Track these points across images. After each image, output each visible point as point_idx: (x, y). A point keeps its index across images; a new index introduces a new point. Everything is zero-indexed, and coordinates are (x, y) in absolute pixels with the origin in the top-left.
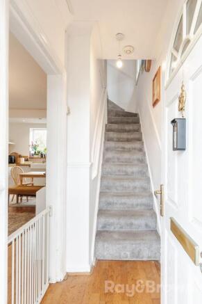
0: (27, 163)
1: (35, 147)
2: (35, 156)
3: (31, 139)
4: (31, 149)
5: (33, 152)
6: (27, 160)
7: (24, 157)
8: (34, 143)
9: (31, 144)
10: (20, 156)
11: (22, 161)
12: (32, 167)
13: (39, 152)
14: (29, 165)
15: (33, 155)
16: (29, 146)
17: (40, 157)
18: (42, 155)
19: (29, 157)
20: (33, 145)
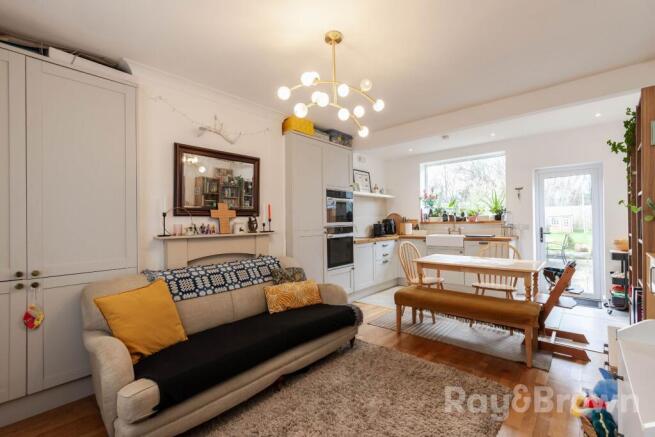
0: (417, 233)
1: (430, 201)
2: (432, 219)
3: (422, 186)
4: (422, 206)
5: (426, 211)
6: (416, 228)
7: (411, 221)
8: (429, 193)
9: (422, 194)
10: (405, 221)
11: (409, 230)
12: (428, 243)
13: (439, 211)
14: (424, 239)
15: (427, 217)
16: (420, 199)
17: (442, 220)
18: (445, 216)
19: (420, 221)
20: (426, 197)
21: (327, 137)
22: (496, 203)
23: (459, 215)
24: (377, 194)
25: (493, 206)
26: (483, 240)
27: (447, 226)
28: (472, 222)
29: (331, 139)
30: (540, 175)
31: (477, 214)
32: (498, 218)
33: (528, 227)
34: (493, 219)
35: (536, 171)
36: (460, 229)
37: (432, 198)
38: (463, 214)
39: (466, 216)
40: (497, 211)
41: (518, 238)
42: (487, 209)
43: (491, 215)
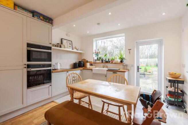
2: (98, 62)
3: (94, 48)
4: (94, 56)
5: (96, 58)
6: (91, 65)
7: (89, 62)
8: (97, 51)
9: (94, 51)
10: (87, 62)
11: (88, 65)
13: (100, 58)
15: (96, 60)
16: (93, 53)
17: (101, 62)
18: (102, 60)
19: (93, 62)
20: (95, 52)
21: (31, 15)
22: (121, 56)
23: (107, 60)
24: (75, 50)
25: (120, 56)
26: (115, 72)
27: (102, 65)
28: (112, 63)
29: (33, 16)
30: (138, 44)
31: (114, 60)
32: (122, 62)
33: (133, 66)
34: (120, 62)
35: (136, 42)
36: (107, 66)
37: (98, 53)
38: (109, 60)
39: (110, 60)
40: (121, 59)
41: (129, 70)
42: (118, 58)
43: (119, 61)
